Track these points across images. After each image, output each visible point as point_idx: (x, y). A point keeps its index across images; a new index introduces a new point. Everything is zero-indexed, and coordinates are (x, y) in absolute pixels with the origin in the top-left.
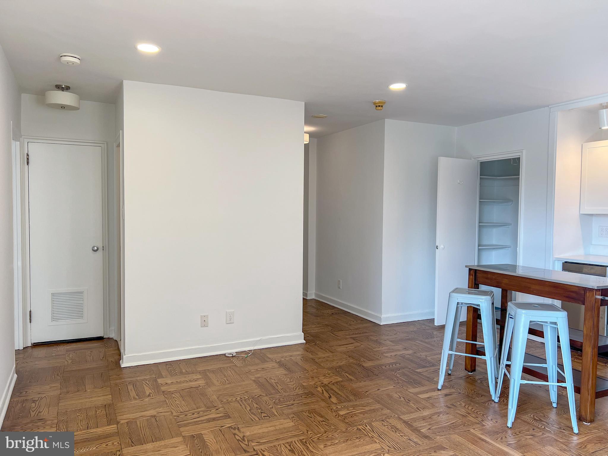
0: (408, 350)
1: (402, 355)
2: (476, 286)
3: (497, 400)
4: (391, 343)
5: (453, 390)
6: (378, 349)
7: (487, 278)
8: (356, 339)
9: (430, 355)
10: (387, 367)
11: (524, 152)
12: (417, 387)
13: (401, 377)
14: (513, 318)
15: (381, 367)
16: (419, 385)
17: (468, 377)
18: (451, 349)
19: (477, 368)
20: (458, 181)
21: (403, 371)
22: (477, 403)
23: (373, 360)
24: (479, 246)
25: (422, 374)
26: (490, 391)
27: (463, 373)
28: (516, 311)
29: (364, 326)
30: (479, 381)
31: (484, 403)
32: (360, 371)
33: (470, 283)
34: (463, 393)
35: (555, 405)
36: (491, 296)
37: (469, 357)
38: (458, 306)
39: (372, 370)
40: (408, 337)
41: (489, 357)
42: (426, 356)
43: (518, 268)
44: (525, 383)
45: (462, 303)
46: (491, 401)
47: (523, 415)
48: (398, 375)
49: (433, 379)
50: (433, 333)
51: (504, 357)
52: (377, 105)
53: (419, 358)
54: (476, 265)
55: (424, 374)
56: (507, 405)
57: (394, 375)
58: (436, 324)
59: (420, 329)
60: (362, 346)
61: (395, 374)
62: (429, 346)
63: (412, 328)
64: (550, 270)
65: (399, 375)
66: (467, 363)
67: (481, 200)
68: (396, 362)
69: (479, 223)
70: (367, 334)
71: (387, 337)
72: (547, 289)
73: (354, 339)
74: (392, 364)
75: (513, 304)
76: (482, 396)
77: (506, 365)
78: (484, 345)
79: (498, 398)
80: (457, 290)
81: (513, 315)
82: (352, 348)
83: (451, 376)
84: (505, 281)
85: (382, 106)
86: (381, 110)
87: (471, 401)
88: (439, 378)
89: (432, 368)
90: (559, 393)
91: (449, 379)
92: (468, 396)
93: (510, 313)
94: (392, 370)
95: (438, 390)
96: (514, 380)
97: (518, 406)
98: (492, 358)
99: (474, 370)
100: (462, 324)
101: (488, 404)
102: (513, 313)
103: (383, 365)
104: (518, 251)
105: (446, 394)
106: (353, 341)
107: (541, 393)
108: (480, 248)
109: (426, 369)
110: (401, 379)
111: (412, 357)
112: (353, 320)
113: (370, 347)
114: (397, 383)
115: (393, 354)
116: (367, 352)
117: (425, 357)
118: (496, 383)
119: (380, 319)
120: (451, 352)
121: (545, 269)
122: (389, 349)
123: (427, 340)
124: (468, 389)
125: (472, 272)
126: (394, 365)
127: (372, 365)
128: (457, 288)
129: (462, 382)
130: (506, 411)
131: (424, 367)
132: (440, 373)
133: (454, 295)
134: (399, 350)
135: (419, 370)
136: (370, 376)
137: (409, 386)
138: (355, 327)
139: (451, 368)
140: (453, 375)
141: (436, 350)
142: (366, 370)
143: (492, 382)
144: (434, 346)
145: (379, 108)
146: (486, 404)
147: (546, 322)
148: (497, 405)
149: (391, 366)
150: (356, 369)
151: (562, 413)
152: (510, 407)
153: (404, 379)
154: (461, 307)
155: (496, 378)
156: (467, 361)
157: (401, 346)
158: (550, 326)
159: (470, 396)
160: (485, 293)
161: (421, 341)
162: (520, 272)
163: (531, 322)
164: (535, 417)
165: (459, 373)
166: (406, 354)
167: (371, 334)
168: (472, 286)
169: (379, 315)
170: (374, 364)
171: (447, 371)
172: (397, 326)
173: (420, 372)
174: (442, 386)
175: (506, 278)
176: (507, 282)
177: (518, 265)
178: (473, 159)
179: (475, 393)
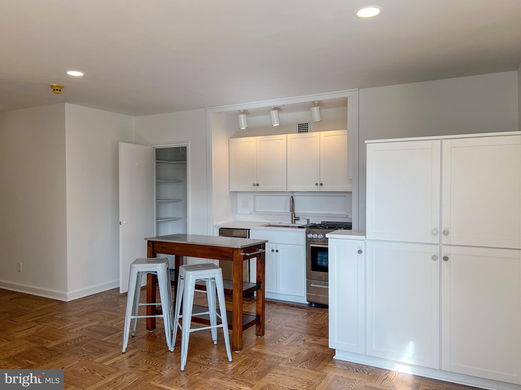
0: (95, 321)
1: (88, 328)
2: (154, 256)
3: (172, 350)
4: (76, 318)
5: (136, 350)
6: (62, 327)
7: (163, 248)
8: (38, 322)
9: (115, 322)
10: (73, 342)
11: (189, 142)
12: (101, 356)
13: (86, 350)
14: (183, 279)
15: (66, 345)
16: (104, 353)
17: (149, 335)
18: (133, 314)
19: (157, 325)
20: (137, 164)
21: (88, 343)
22: (157, 357)
23: (57, 340)
24: (157, 219)
25: (108, 342)
26: (167, 343)
27: (145, 332)
28: (185, 273)
29: (49, 307)
30: (158, 337)
31: (162, 355)
32: (43, 354)
33: (149, 253)
34: (145, 350)
35: (215, 343)
36: (166, 263)
37: (149, 318)
38: (139, 275)
39: (56, 349)
40: (94, 309)
41: (165, 315)
42: (112, 324)
43: (188, 236)
44: (194, 331)
45: (142, 272)
46: (168, 352)
47: (193, 357)
48: (84, 349)
49: (118, 344)
50: (118, 301)
51: (178, 313)
52: (54, 88)
53: (105, 327)
54: (155, 237)
55: (110, 342)
56: (180, 352)
57: (80, 350)
58: (121, 292)
59: (106, 299)
60: (45, 327)
61: (81, 348)
62: (114, 314)
63: (98, 300)
64: (211, 236)
65: (84, 347)
66: (148, 323)
67: (158, 181)
68: (81, 336)
69: (157, 200)
70: (51, 314)
71: (72, 313)
72: (208, 252)
73: (36, 321)
74: (77, 339)
75: (183, 267)
76: (160, 349)
77: (179, 318)
78: (161, 305)
79: (173, 348)
80: (137, 261)
81: (183, 277)
82: (34, 331)
83: (135, 337)
84: (178, 248)
85: (60, 90)
86: (60, 93)
87: (152, 356)
88: (123, 342)
89: (117, 334)
90: (218, 332)
91: (132, 340)
92: (149, 353)
93: (181, 275)
94: (78, 345)
95: (123, 353)
96: (185, 330)
97: (189, 350)
98: (168, 315)
99: (155, 328)
100: (143, 288)
101: (166, 355)
102: (183, 276)
103: (67, 342)
104: (188, 222)
105: (130, 356)
106: (34, 324)
107: (206, 335)
108: (158, 221)
109: (112, 336)
110: (86, 351)
111: (98, 327)
112: (35, 302)
113: (54, 326)
114: (83, 356)
115: (79, 329)
116: (50, 333)
117: (110, 325)
118: (172, 335)
119: (66, 296)
120: (133, 317)
121: (207, 236)
122: (75, 325)
123: (112, 309)
124: (149, 346)
125: (150, 243)
126: (80, 340)
127: (56, 344)
128: (137, 259)
129: (144, 341)
130: (180, 357)
131: (110, 334)
132: (124, 338)
133: (136, 266)
134: (85, 324)
135: (105, 338)
136: (54, 356)
137: (95, 357)
138: (37, 309)
139: (135, 330)
140: (136, 336)
141: (121, 317)
142: (49, 351)
143: (168, 335)
144: (119, 313)
145: (57, 92)
146: (164, 356)
147: (208, 279)
148: (172, 354)
149: (76, 341)
150: (38, 352)
151: (221, 348)
152: (182, 354)
153: (90, 351)
154: (142, 275)
155: (172, 331)
156: (148, 321)
157: (87, 319)
158: (211, 281)
159: (151, 352)
160: (161, 261)
161: (108, 310)
162: (190, 241)
163: (196, 280)
164: (202, 356)
165: (142, 333)
166: (93, 326)
167: (57, 312)
168: (151, 255)
169: (65, 293)
170: (58, 343)
171: (130, 333)
172: (85, 300)
173: (106, 341)
174: (126, 349)
175: (179, 246)
176: (179, 249)
177: (188, 234)
178: (150, 146)
179: (155, 348)
